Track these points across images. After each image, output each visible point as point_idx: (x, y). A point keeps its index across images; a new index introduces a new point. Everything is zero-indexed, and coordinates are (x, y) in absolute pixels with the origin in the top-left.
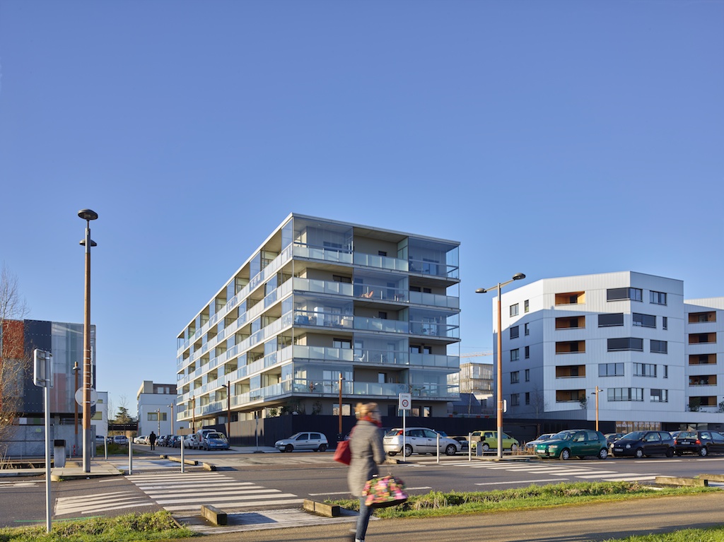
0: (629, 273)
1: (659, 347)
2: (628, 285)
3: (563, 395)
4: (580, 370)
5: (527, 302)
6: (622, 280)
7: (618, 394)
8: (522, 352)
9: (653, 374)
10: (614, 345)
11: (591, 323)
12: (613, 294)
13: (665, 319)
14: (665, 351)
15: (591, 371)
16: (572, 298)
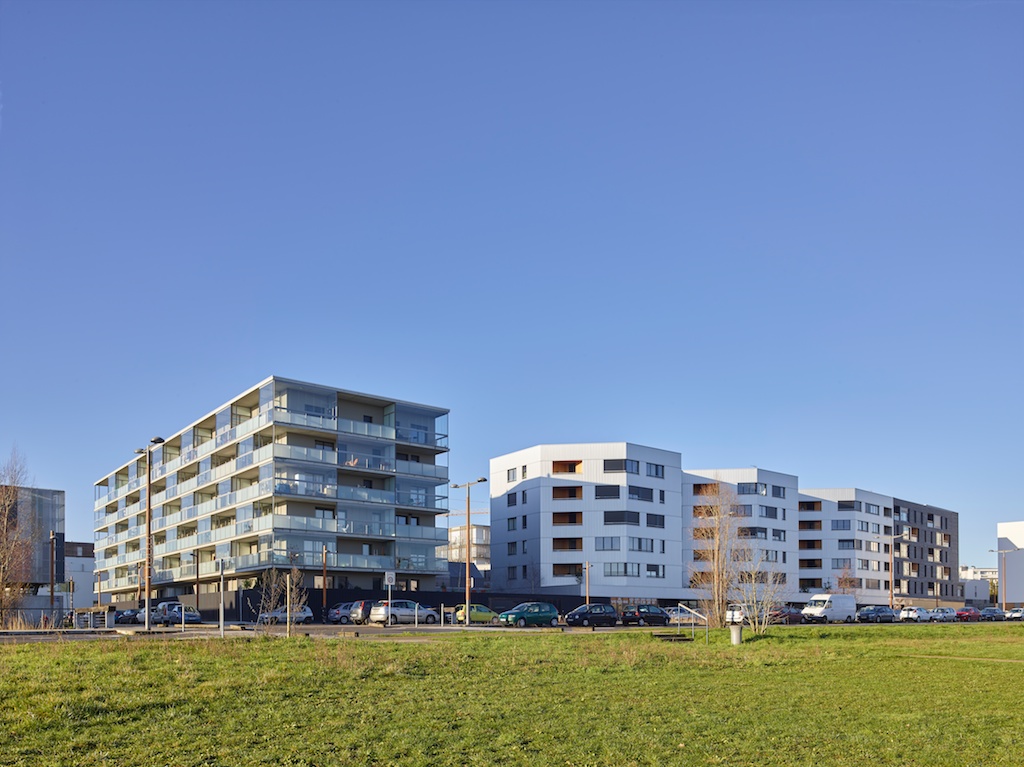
0: (625, 444)
1: (656, 521)
2: (625, 457)
3: (560, 569)
4: (578, 542)
5: (524, 467)
6: (619, 451)
7: (614, 569)
8: (519, 521)
9: (649, 549)
10: (611, 518)
11: (589, 494)
12: (611, 465)
13: (662, 493)
14: (662, 525)
15: (588, 544)
16: (570, 466)
